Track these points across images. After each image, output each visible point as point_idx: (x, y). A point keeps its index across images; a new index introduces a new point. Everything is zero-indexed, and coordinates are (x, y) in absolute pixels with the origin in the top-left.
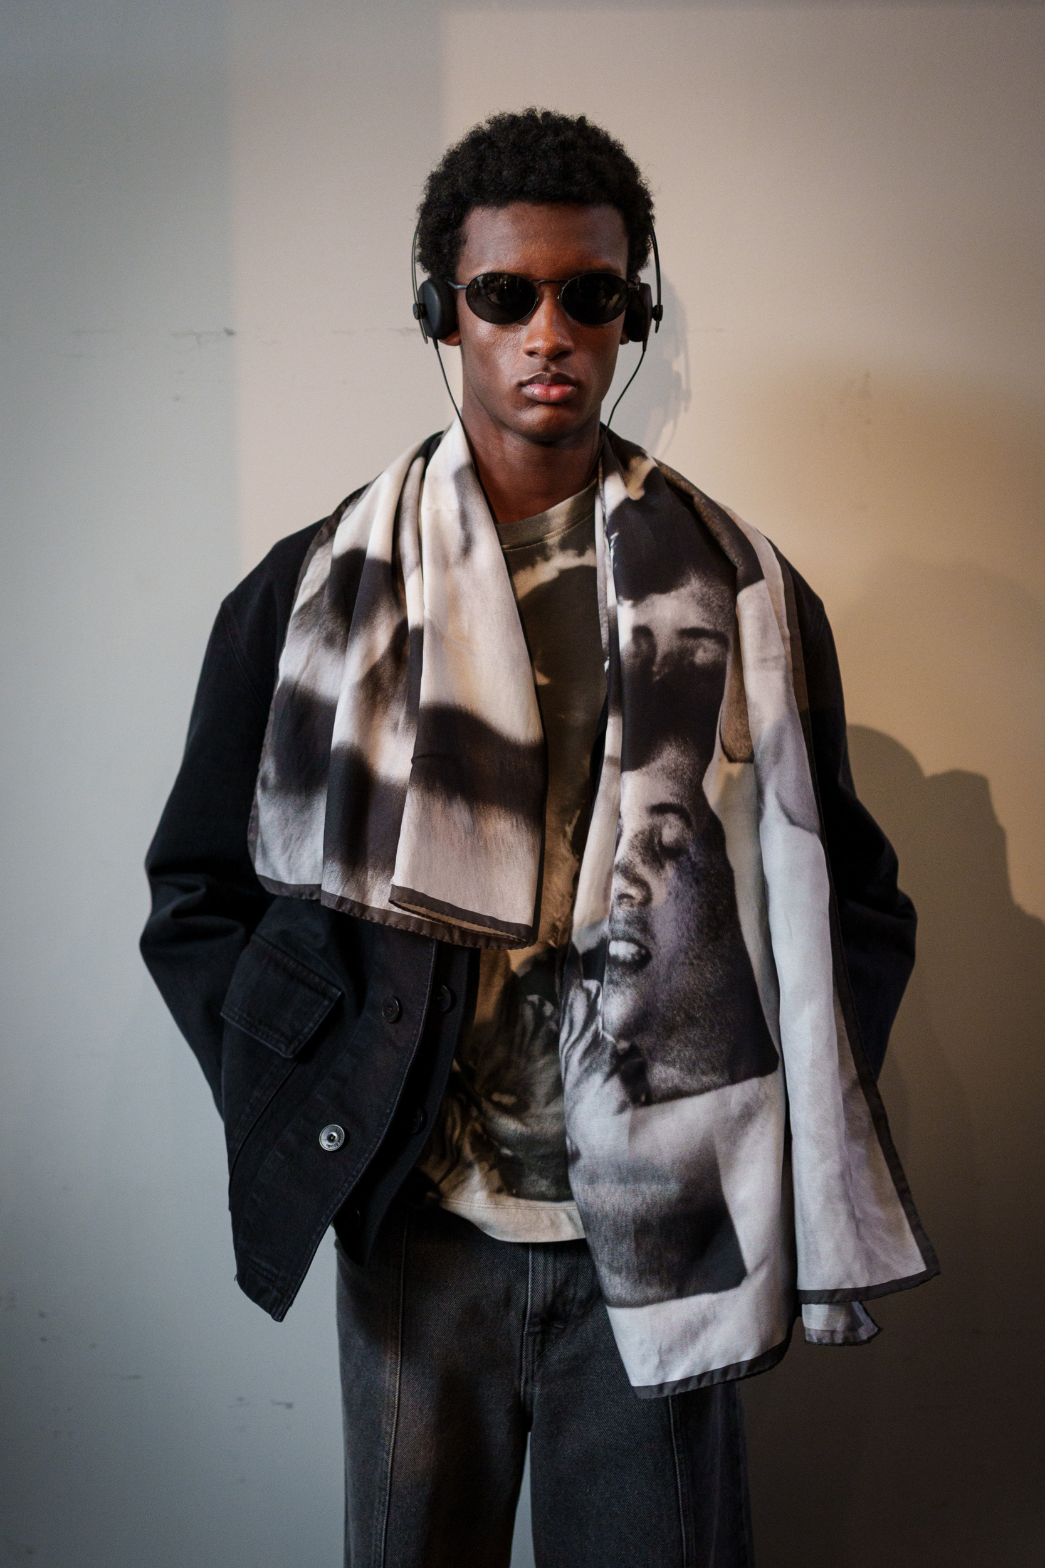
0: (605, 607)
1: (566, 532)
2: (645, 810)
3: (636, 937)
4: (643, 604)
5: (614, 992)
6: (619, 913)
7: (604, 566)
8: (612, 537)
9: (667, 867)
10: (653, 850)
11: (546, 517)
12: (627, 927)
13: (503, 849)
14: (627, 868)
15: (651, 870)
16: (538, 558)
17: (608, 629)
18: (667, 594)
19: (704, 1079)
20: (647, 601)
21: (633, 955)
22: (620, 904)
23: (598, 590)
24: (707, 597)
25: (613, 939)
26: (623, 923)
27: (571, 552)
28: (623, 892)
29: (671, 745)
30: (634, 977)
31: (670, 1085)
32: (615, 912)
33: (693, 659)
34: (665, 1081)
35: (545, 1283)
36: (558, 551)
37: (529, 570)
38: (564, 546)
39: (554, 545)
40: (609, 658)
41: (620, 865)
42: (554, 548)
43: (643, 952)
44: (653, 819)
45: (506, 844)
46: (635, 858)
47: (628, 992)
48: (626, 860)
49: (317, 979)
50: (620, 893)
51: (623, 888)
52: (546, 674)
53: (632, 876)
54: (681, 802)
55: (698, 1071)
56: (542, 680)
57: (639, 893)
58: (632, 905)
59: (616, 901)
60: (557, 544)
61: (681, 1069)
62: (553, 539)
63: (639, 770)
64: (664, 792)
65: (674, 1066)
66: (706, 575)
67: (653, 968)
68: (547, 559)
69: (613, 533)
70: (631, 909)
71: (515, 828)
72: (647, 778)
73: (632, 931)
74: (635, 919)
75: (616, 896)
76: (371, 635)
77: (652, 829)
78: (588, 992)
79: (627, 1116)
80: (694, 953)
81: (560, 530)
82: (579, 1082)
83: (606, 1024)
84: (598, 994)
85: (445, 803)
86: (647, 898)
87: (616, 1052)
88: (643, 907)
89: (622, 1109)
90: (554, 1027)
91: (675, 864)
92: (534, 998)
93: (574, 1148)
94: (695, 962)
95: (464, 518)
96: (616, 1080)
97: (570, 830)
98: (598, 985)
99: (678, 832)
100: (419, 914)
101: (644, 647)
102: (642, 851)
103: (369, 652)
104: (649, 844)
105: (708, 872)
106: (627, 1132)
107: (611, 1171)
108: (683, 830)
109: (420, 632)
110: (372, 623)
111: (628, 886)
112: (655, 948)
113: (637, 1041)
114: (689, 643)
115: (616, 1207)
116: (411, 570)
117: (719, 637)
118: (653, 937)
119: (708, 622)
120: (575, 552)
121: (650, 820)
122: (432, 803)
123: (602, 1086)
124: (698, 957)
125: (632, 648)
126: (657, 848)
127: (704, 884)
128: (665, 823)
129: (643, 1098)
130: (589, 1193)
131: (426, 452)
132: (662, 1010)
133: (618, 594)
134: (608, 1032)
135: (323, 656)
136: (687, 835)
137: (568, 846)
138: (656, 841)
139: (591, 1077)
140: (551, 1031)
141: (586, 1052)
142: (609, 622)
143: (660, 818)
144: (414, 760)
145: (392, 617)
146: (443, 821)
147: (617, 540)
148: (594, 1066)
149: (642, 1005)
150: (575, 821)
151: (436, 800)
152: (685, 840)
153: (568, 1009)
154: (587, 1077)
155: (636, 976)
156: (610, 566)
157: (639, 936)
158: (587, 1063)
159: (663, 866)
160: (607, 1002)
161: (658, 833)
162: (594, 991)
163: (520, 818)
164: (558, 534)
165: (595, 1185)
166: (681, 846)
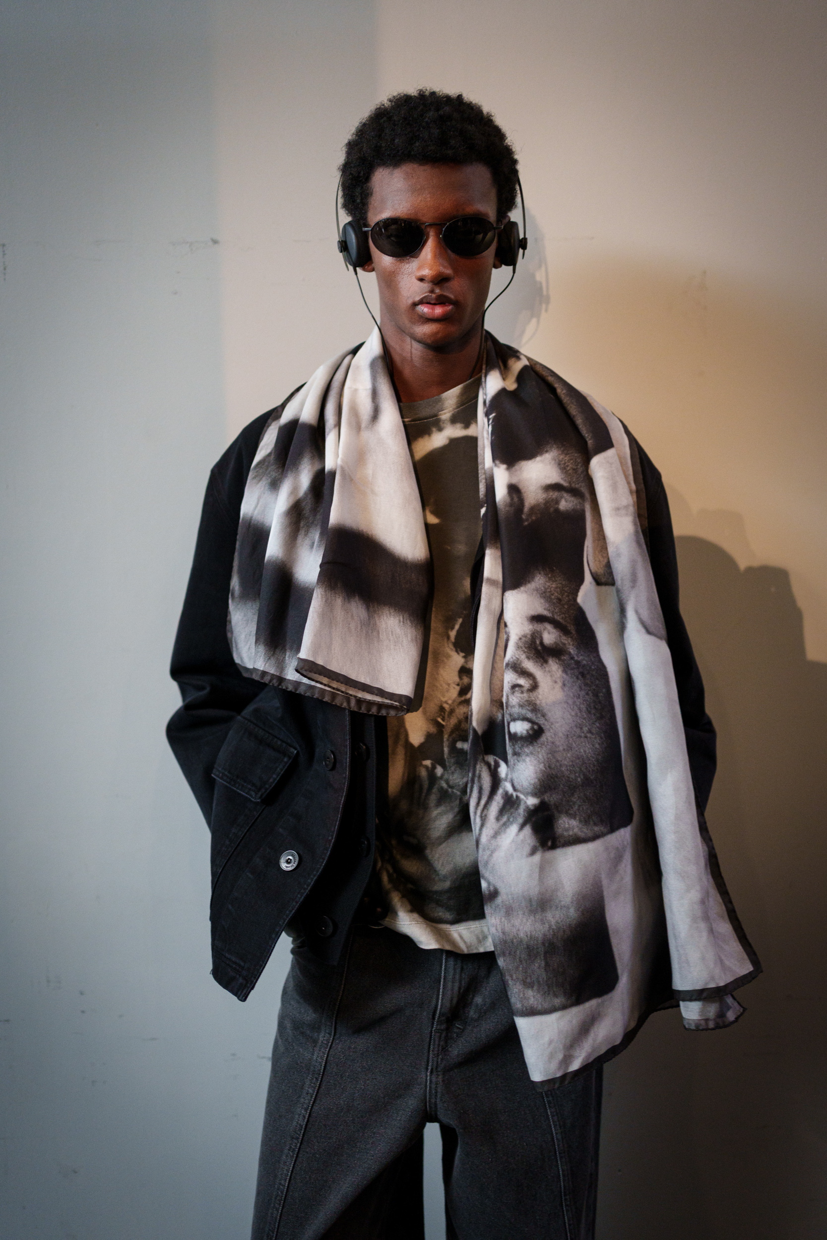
0: (484, 468)
1: (456, 410)
2: (526, 619)
3: (529, 716)
4: (515, 468)
5: (518, 761)
6: (513, 700)
7: (483, 437)
8: (491, 417)
9: (551, 662)
10: (536, 649)
11: (441, 398)
12: (520, 710)
13: (392, 638)
14: (515, 664)
15: (535, 665)
16: (434, 429)
17: (485, 484)
18: (533, 460)
19: (596, 829)
20: (517, 465)
21: (528, 731)
22: (513, 693)
23: (479, 456)
24: (563, 462)
25: (512, 721)
26: (517, 707)
27: (459, 425)
28: (515, 683)
29: (540, 573)
31: (571, 833)
32: (511, 699)
33: (558, 508)
34: (567, 830)
35: (453, 989)
36: (449, 424)
37: (426, 438)
38: (454, 420)
39: (446, 420)
40: (486, 505)
41: (510, 662)
42: (446, 422)
43: (536, 727)
44: (534, 626)
45: (394, 635)
46: (521, 656)
47: (528, 760)
48: (514, 658)
49: (279, 743)
50: (513, 685)
51: (514, 680)
52: (435, 513)
53: (521, 670)
54: (553, 615)
55: (591, 822)
56: (433, 520)
57: (527, 682)
58: (522, 692)
59: (510, 691)
60: (448, 419)
61: (580, 821)
62: (445, 415)
63: (519, 589)
64: (539, 607)
65: (575, 818)
66: (563, 446)
67: (547, 739)
68: (440, 429)
69: (491, 414)
70: (522, 695)
71: (402, 623)
72: (524, 595)
73: (526, 713)
74: (526, 703)
75: (510, 687)
76: (297, 477)
77: (534, 633)
78: (488, 765)
79: (537, 857)
80: (587, 728)
81: (451, 409)
82: (496, 835)
83: (518, 787)
84: (497, 765)
85: (344, 600)
86: (534, 687)
87: (527, 807)
88: (531, 693)
89: (533, 852)
90: (444, 785)
91: (557, 661)
92: (428, 763)
93: (492, 888)
94: (589, 735)
95: (375, 394)
96: (528, 830)
97: (453, 634)
98: (495, 759)
99: (553, 636)
100: (321, 683)
101: (516, 499)
102: (526, 650)
103: (295, 489)
104: (531, 644)
105: (590, 668)
106: (537, 870)
107: (523, 904)
108: (560, 636)
109: (333, 474)
110: (298, 468)
111: (517, 677)
112: (544, 724)
113: (546, 798)
114: (554, 495)
115: (529, 933)
116: (330, 430)
117: (574, 492)
118: (544, 715)
119: (565, 481)
120: (462, 425)
121: (531, 627)
122: (333, 598)
123: (517, 835)
124: (590, 731)
125: (508, 500)
126: (539, 648)
127: (588, 676)
128: (544, 630)
129: (550, 843)
130: (506, 924)
131: (355, 351)
132: (567, 773)
133: (494, 459)
134: (521, 792)
135: (268, 496)
136: (565, 640)
137: (451, 646)
138: (538, 642)
139: (508, 829)
140: (442, 788)
141: (502, 812)
142: (486, 479)
143: (540, 626)
144: (321, 566)
145: (313, 464)
146: (343, 613)
147: (494, 418)
148: (511, 820)
149: (544, 769)
150: (457, 627)
151: (337, 596)
152: (564, 644)
153: (476, 779)
154: (505, 830)
155: (532, 746)
156: (488, 439)
157: (531, 715)
158: (505, 819)
159: (546, 662)
160: (515, 769)
161: (539, 636)
162: (493, 763)
163: (406, 615)
164: (450, 411)
165: (510, 917)
166: (556, 647)
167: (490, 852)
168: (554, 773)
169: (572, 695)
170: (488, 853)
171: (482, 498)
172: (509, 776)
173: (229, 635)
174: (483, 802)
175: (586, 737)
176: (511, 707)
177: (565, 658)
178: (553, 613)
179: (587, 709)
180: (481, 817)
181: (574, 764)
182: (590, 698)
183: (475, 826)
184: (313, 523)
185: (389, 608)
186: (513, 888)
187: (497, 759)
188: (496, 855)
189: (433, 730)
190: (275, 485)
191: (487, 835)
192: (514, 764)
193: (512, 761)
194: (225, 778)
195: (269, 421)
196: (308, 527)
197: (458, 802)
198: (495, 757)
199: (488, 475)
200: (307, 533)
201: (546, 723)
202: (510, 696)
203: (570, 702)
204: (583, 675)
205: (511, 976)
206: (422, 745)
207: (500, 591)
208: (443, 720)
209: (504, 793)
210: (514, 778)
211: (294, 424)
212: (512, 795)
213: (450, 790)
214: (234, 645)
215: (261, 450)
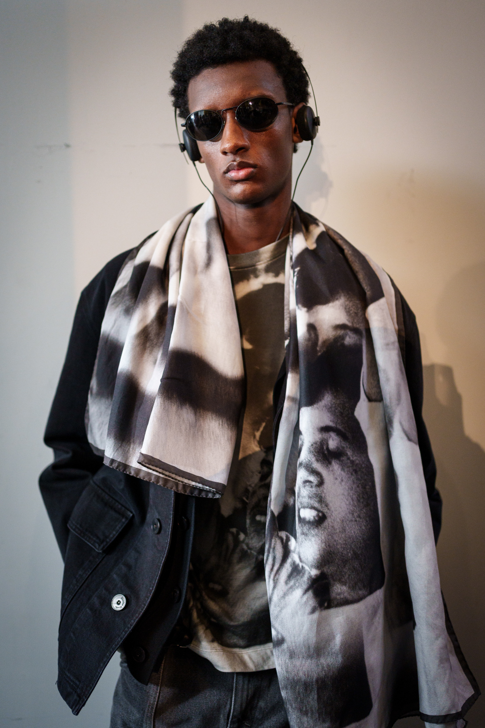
0: (288, 309)
1: (270, 262)
2: (317, 430)
3: (316, 506)
5: (305, 539)
6: (304, 492)
7: (289, 285)
8: (296, 269)
9: (333, 463)
10: (323, 453)
11: (258, 252)
12: (309, 500)
13: (212, 437)
14: (308, 464)
15: (322, 466)
16: (252, 276)
17: (289, 321)
18: (327, 305)
19: (360, 592)
21: (314, 517)
22: (305, 486)
23: (285, 299)
24: (349, 307)
25: (302, 507)
26: (307, 498)
27: (271, 275)
28: (306, 479)
29: (328, 393)
30: (316, 530)
31: (342, 596)
32: (302, 491)
33: (343, 342)
34: (339, 594)
35: (242, 697)
36: (263, 273)
37: (246, 282)
38: (268, 270)
39: (262, 269)
40: (289, 339)
41: (303, 463)
42: (261, 271)
43: (320, 514)
44: (322, 435)
45: (215, 435)
46: (312, 458)
47: (313, 539)
48: (307, 460)
50: (304, 480)
51: (306, 477)
52: (250, 341)
53: (310, 469)
54: (336, 425)
55: (357, 588)
56: (248, 346)
57: (315, 479)
58: (312, 487)
59: (302, 485)
61: (349, 587)
62: (261, 266)
63: (312, 406)
64: (327, 420)
65: (345, 585)
66: (348, 294)
67: (329, 524)
68: (256, 276)
69: (296, 267)
70: (311, 489)
71: (221, 426)
72: (317, 411)
73: (313, 502)
74: (314, 495)
75: (302, 481)
76: (146, 308)
77: (322, 441)
78: (281, 539)
79: (316, 615)
80: (357, 514)
81: (266, 261)
82: (285, 595)
83: (303, 559)
84: (288, 540)
85: (178, 407)
86: (321, 483)
87: (311, 577)
88: (318, 488)
89: (313, 611)
90: (245, 547)
91: (338, 462)
92: (234, 530)
93: (280, 637)
94: (358, 519)
95: (209, 247)
96: (310, 593)
97: (258, 434)
98: (287, 534)
99: (336, 442)
100: (157, 471)
101: (313, 335)
102: (316, 454)
103: (144, 317)
104: (320, 450)
105: (361, 466)
106: (315, 625)
107: (304, 650)
108: (341, 441)
109: (174, 308)
110: (147, 302)
111: (308, 475)
112: (327, 513)
113: (325, 570)
114: (340, 332)
115: (306, 673)
116: (173, 273)
117: (356, 331)
118: (327, 505)
119: (349, 321)
120: (273, 274)
121: (320, 436)
122: (170, 406)
123: (302, 597)
124: (359, 516)
125: (307, 335)
126: (326, 452)
127: (359, 473)
128: (330, 437)
129: (326, 604)
130: (289, 665)
131: (194, 211)
132: (341, 550)
133: (297, 303)
134: (306, 564)
135: (123, 320)
136: (344, 444)
137: (256, 443)
138: (325, 448)
139: (294, 592)
140: (243, 549)
141: (290, 577)
142: (290, 318)
143: (327, 434)
144: (161, 380)
145: (159, 299)
146: (176, 418)
147: (299, 272)
148: (297, 585)
149: (325, 547)
150: (261, 429)
151: (173, 404)
152: (343, 448)
153: (271, 550)
154: (292, 592)
155: (317, 530)
156: (293, 286)
157: (317, 505)
158: (292, 583)
159: (330, 463)
160: (302, 545)
161: (326, 443)
162: (285, 538)
163: (224, 420)
164: (264, 263)
165: (293, 660)
166: (338, 451)
167: (280, 609)
168: (332, 551)
169: (347, 488)
170: (278, 609)
171: (286, 332)
172: (297, 550)
173: (86, 421)
174: (276, 568)
175: (356, 521)
176: (302, 497)
177: (343, 458)
178: (336, 423)
179: (357, 498)
180: (274, 580)
181: (347, 542)
182: (360, 490)
183: (269, 587)
184: (156, 344)
185: (212, 413)
186: (296, 638)
187: (288, 534)
188: (284, 611)
189: (239, 505)
190: (128, 312)
191: (278, 596)
192: (302, 542)
193: (300, 538)
194: (77, 530)
195: (127, 260)
196: (153, 347)
197: (254, 560)
198: (287, 533)
199: (292, 315)
200: (152, 352)
201: (328, 511)
202: (301, 489)
203: (346, 494)
204: (356, 471)
205: (292, 706)
206: (230, 517)
207: (297, 407)
208: (247, 499)
209: (292, 562)
210: (301, 551)
211: (145, 265)
212: (298, 565)
213: (249, 551)
214: (89, 429)
215: (119, 282)
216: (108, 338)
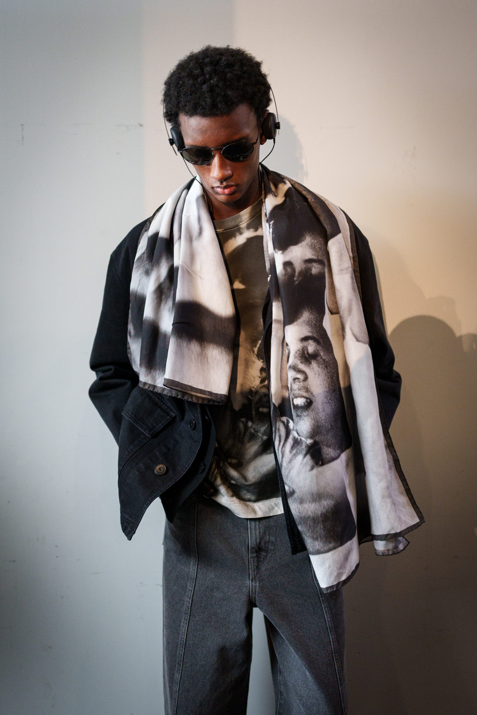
0: (268, 253)
1: (249, 221)
2: (298, 341)
3: (304, 395)
4: (287, 251)
5: (300, 420)
6: (295, 386)
7: (267, 235)
8: (271, 223)
9: (313, 363)
10: (305, 357)
11: (240, 215)
12: (299, 392)
13: (215, 362)
14: (295, 366)
15: (305, 366)
16: (237, 234)
17: (269, 263)
18: (297, 246)
20: (288, 250)
21: (304, 403)
22: (294, 382)
23: (264, 247)
24: (314, 244)
25: (294, 398)
26: (297, 390)
27: (252, 230)
28: (295, 377)
29: (306, 310)
32: (293, 386)
33: (311, 272)
34: (327, 454)
36: (246, 230)
38: (248, 227)
40: (270, 275)
41: (291, 365)
42: (244, 229)
43: (308, 401)
44: (303, 344)
45: (216, 360)
46: (297, 362)
47: (305, 418)
48: (294, 363)
50: (293, 378)
51: (294, 375)
52: (241, 282)
53: (297, 369)
54: (313, 335)
56: (241, 286)
57: (302, 376)
58: (300, 382)
59: (292, 381)
60: (245, 227)
61: (333, 448)
62: (243, 225)
63: (293, 324)
64: (306, 332)
65: (330, 447)
66: (313, 234)
67: (315, 406)
68: (241, 234)
69: (271, 221)
70: (299, 384)
71: (220, 353)
72: (297, 327)
73: (302, 393)
74: (302, 388)
75: (292, 379)
76: (159, 270)
77: (303, 348)
78: (283, 422)
79: (315, 471)
81: (246, 221)
82: (290, 461)
83: (300, 434)
84: (288, 422)
85: (187, 342)
86: (306, 379)
87: (307, 445)
88: (304, 382)
89: (312, 469)
90: (253, 431)
91: (315, 361)
92: (244, 420)
93: (291, 490)
94: (330, 401)
95: (199, 220)
96: (308, 457)
97: (256, 350)
98: (287, 419)
99: (313, 347)
101: (289, 270)
102: (300, 358)
103: (158, 277)
104: (302, 355)
105: (330, 362)
106: (315, 478)
107: (309, 497)
108: (316, 346)
109: (177, 269)
110: (159, 265)
111: (296, 374)
112: (312, 399)
113: (317, 438)
114: (308, 265)
115: (313, 512)
116: (176, 241)
117: (319, 262)
118: (312, 394)
119: (315, 256)
120: (254, 229)
121: (301, 345)
122: (181, 343)
123: (303, 460)
124: (330, 399)
125: (283, 272)
126: (307, 356)
127: (329, 368)
128: (309, 345)
129: (320, 463)
130: (301, 508)
131: (189, 186)
132: (324, 423)
133: (274, 248)
134: (302, 437)
135: (144, 278)
136: (319, 348)
137: (255, 356)
138: (306, 353)
139: (297, 457)
140: (251, 432)
141: (293, 448)
142: (270, 260)
143: (306, 343)
144: (173, 325)
145: (168, 262)
146: (187, 350)
147: (273, 224)
148: (299, 452)
149: (314, 423)
150: (258, 345)
151: (183, 341)
152: (318, 350)
153: (277, 431)
154: (295, 458)
155: (307, 411)
156: (270, 236)
157: (305, 394)
158: (294, 451)
159: (310, 363)
160: (298, 424)
161: (306, 349)
162: (286, 421)
163: (223, 348)
164: (246, 223)
165: (303, 504)
166: (315, 353)
167: (289, 471)
168: (320, 425)
169: (322, 379)
171: (268, 271)
172: (295, 428)
174: (282, 443)
176: (294, 390)
177: (318, 358)
178: (313, 333)
179: (328, 386)
180: (282, 452)
182: (330, 380)
183: (279, 457)
185: (212, 344)
186: (302, 489)
187: (288, 418)
189: (246, 402)
190: (147, 273)
191: (286, 461)
192: (298, 422)
193: (296, 420)
194: (132, 419)
195: (143, 231)
196: (167, 298)
197: (260, 439)
198: (287, 418)
199: (271, 258)
200: (166, 302)
202: (293, 384)
203: (322, 384)
204: (327, 367)
206: (240, 410)
207: (282, 326)
208: (252, 397)
209: (293, 437)
210: (298, 429)
211: (156, 235)
212: (297, 438)
213: (256, 433)
215: (139, 251)
216: (136, 294)
